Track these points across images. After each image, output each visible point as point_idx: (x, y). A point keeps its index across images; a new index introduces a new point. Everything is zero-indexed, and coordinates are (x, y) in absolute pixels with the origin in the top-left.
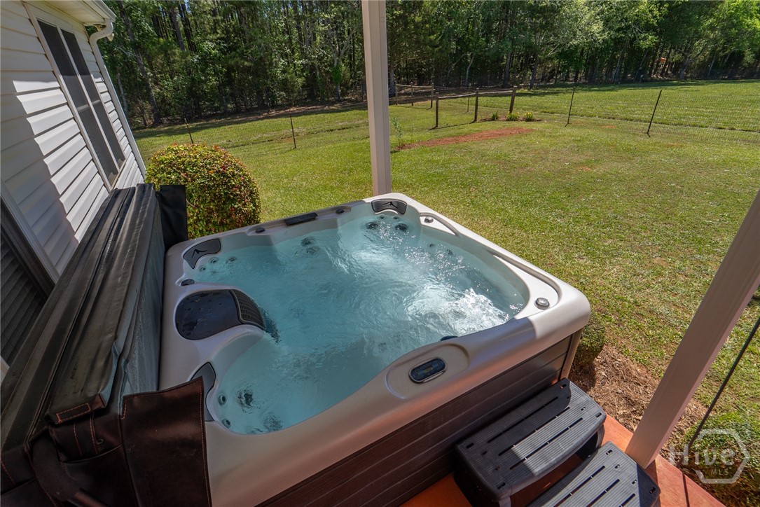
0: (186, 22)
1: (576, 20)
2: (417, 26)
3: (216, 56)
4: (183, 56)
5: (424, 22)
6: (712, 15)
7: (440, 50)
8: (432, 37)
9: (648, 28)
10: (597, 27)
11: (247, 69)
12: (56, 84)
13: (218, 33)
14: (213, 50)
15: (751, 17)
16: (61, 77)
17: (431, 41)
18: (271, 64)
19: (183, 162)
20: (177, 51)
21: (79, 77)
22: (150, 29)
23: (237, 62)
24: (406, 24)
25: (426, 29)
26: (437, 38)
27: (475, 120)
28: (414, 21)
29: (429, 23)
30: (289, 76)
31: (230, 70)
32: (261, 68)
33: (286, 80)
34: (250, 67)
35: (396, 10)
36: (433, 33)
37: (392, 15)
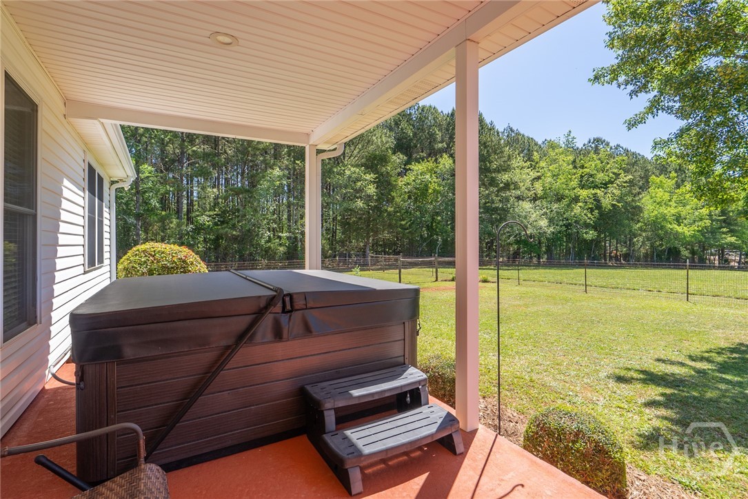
0: (190, 204)
1: (526, 217)
2: (389, 214)
3: (209, 226)
4: (179, 225)
5: (396, 212)
6: (639, 221)
7: (409, 232)
8: (403, 223)
9: (587, 226)
10: (544, 223)
11: (235, 239)
12: (82, 194)
13: (215, 211)
14: (208, 222)
15: (671, 224)
16: (87, 192)
17: (401, 225)
18: (257, 235)
19: (154, 251)
20: (175, 221)
21: (97, 199)
22: (157, 204)
23: (227, 232)
24: (381, 212)
25: (397, 216)
26: (407, 223)
27: (437, 280)
28: (386, 211)
29: (400, 212)
30: (272, 245)
31: (218, 238)
32: (248, 237)
33: (270, 248)
34: (238, 236)
35: (372, 202)
36: (404, 220)
37: (369, 206)
